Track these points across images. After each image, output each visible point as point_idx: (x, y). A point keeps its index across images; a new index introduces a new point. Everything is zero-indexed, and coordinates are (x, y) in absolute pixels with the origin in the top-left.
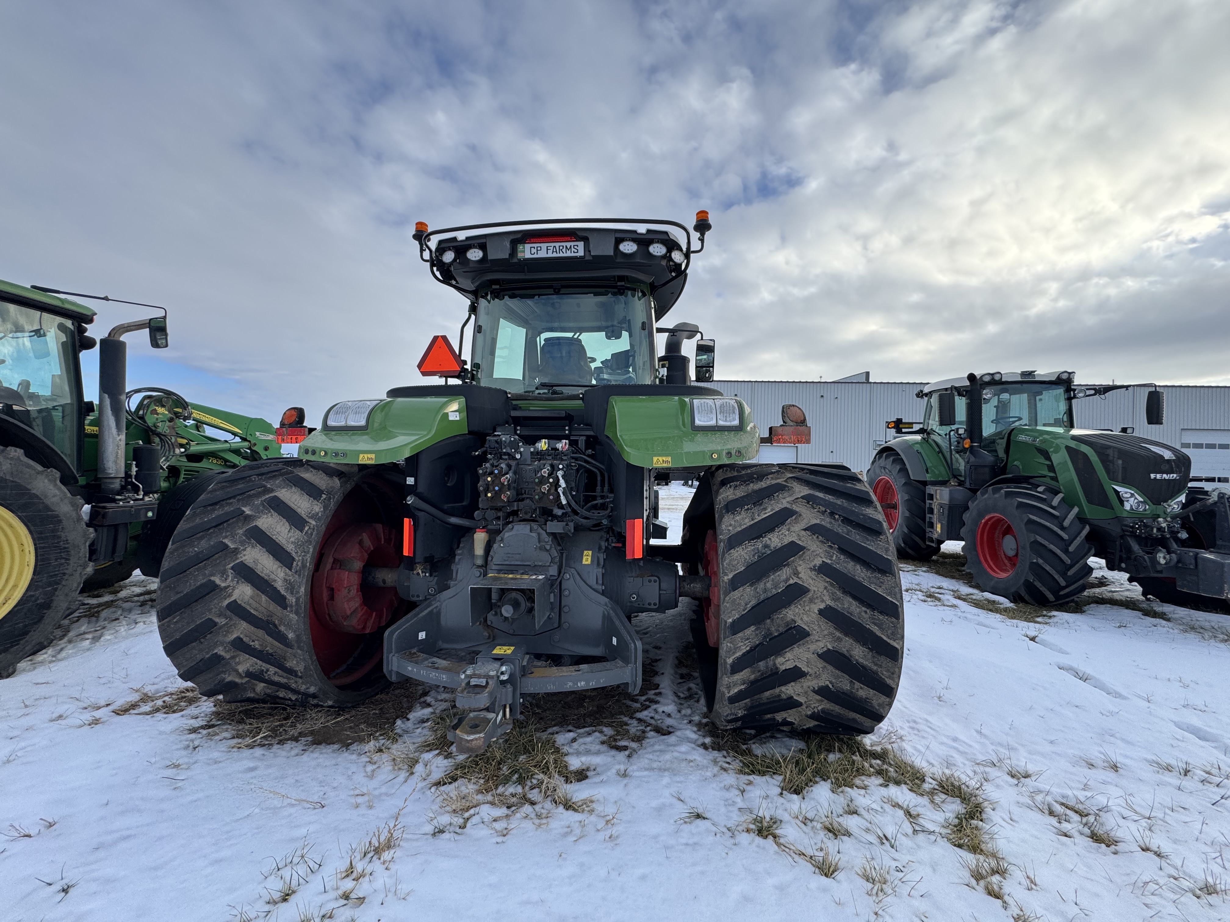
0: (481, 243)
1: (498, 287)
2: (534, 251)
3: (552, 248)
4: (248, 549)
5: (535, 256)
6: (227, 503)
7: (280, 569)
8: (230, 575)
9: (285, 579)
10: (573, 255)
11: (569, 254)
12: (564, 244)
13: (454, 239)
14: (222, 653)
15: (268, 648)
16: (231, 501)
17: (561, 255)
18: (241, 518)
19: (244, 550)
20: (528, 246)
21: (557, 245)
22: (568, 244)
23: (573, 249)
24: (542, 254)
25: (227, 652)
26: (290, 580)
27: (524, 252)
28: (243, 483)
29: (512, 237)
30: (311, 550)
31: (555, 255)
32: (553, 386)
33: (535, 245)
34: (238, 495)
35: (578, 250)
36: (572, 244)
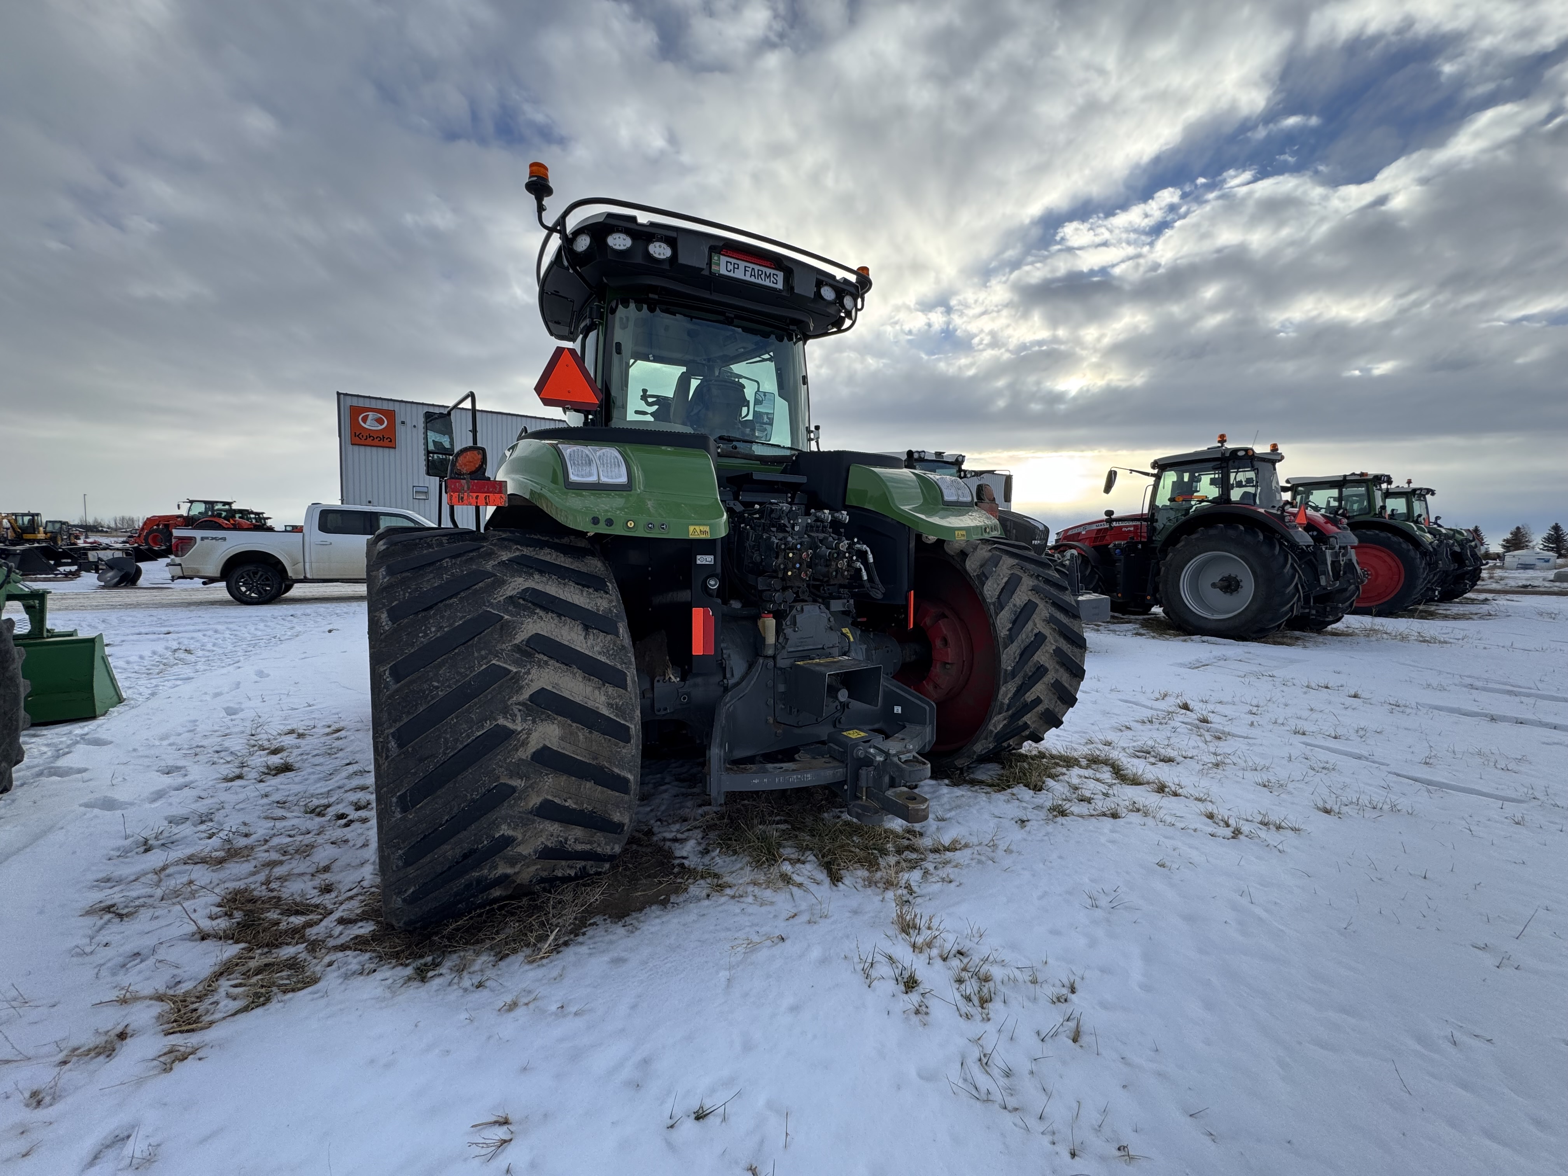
0: (671, 236)
1: (656, 297)
2: (730, 267)
3: (750, 270)
4: (533, 671)
5: (731, 274)
6: (445, 606)
7: (597, 692)
8: (519, 714)
9: (609, 704)
10: (772, 285)
11: (767, 283)
12: (764, 269)
13: (633, 219)
14: (510, 833)
15: (585, 806)
16: (451, 601)
17: (759, 281)
18: (498, 626)
19: (528, 673)
20: (724, 259)
21: (757, 267)
22: (769, 271)
23: (772, 279)
24: (739, 274)
25: (514, 829)
26: (617, 704)
27: (719, 265)
28: (431, 572)
29: (712, 243)
30: (633, 659)
31: (753, 279)
32: (732, 441)
33: (733, 261)
34: (463, 590)
35: (776, 281)
36: (773, 271)
